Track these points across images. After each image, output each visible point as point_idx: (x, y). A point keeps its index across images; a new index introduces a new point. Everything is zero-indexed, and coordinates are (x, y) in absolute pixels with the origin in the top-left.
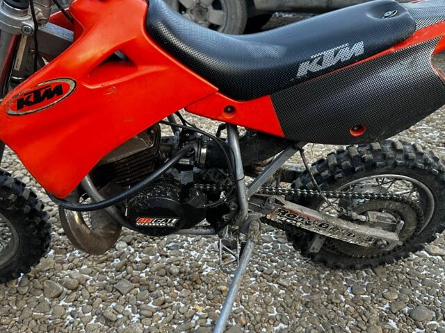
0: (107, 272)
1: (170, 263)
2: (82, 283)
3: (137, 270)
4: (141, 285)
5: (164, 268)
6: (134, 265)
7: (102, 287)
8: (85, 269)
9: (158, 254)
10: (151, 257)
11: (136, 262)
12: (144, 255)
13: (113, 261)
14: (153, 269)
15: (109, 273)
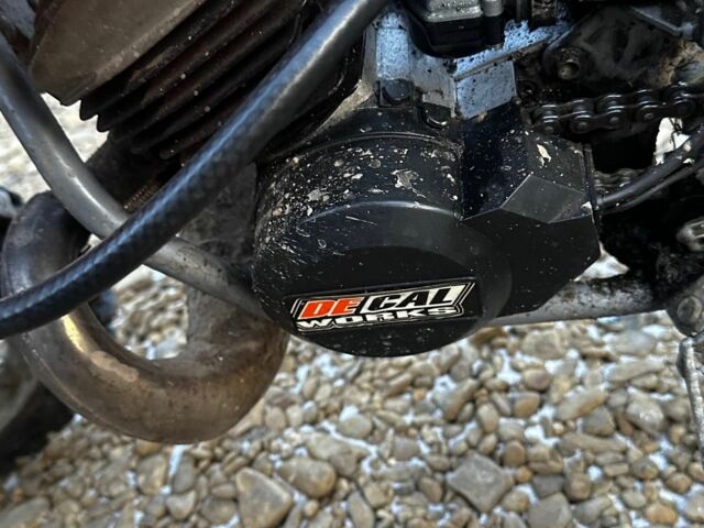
0: (418, 427)
1: (623, 385)
2: (345, 473)
3: (513, 415)
4: (535, 473)
5: (606, 403)
6: (500, 399)
7: (410, 484)
8: (351, 422)
9: (573, 354)
10: (552, 366)
11: (506, 389)
12: (528, 360)
13: (430, 387)
14: (568, 410)
15: (425, 430)
